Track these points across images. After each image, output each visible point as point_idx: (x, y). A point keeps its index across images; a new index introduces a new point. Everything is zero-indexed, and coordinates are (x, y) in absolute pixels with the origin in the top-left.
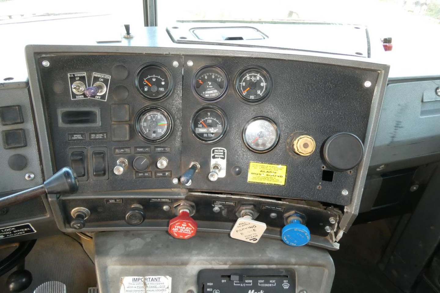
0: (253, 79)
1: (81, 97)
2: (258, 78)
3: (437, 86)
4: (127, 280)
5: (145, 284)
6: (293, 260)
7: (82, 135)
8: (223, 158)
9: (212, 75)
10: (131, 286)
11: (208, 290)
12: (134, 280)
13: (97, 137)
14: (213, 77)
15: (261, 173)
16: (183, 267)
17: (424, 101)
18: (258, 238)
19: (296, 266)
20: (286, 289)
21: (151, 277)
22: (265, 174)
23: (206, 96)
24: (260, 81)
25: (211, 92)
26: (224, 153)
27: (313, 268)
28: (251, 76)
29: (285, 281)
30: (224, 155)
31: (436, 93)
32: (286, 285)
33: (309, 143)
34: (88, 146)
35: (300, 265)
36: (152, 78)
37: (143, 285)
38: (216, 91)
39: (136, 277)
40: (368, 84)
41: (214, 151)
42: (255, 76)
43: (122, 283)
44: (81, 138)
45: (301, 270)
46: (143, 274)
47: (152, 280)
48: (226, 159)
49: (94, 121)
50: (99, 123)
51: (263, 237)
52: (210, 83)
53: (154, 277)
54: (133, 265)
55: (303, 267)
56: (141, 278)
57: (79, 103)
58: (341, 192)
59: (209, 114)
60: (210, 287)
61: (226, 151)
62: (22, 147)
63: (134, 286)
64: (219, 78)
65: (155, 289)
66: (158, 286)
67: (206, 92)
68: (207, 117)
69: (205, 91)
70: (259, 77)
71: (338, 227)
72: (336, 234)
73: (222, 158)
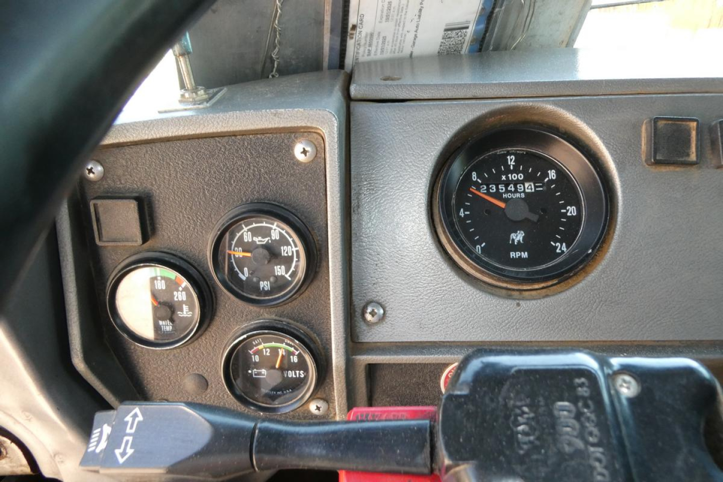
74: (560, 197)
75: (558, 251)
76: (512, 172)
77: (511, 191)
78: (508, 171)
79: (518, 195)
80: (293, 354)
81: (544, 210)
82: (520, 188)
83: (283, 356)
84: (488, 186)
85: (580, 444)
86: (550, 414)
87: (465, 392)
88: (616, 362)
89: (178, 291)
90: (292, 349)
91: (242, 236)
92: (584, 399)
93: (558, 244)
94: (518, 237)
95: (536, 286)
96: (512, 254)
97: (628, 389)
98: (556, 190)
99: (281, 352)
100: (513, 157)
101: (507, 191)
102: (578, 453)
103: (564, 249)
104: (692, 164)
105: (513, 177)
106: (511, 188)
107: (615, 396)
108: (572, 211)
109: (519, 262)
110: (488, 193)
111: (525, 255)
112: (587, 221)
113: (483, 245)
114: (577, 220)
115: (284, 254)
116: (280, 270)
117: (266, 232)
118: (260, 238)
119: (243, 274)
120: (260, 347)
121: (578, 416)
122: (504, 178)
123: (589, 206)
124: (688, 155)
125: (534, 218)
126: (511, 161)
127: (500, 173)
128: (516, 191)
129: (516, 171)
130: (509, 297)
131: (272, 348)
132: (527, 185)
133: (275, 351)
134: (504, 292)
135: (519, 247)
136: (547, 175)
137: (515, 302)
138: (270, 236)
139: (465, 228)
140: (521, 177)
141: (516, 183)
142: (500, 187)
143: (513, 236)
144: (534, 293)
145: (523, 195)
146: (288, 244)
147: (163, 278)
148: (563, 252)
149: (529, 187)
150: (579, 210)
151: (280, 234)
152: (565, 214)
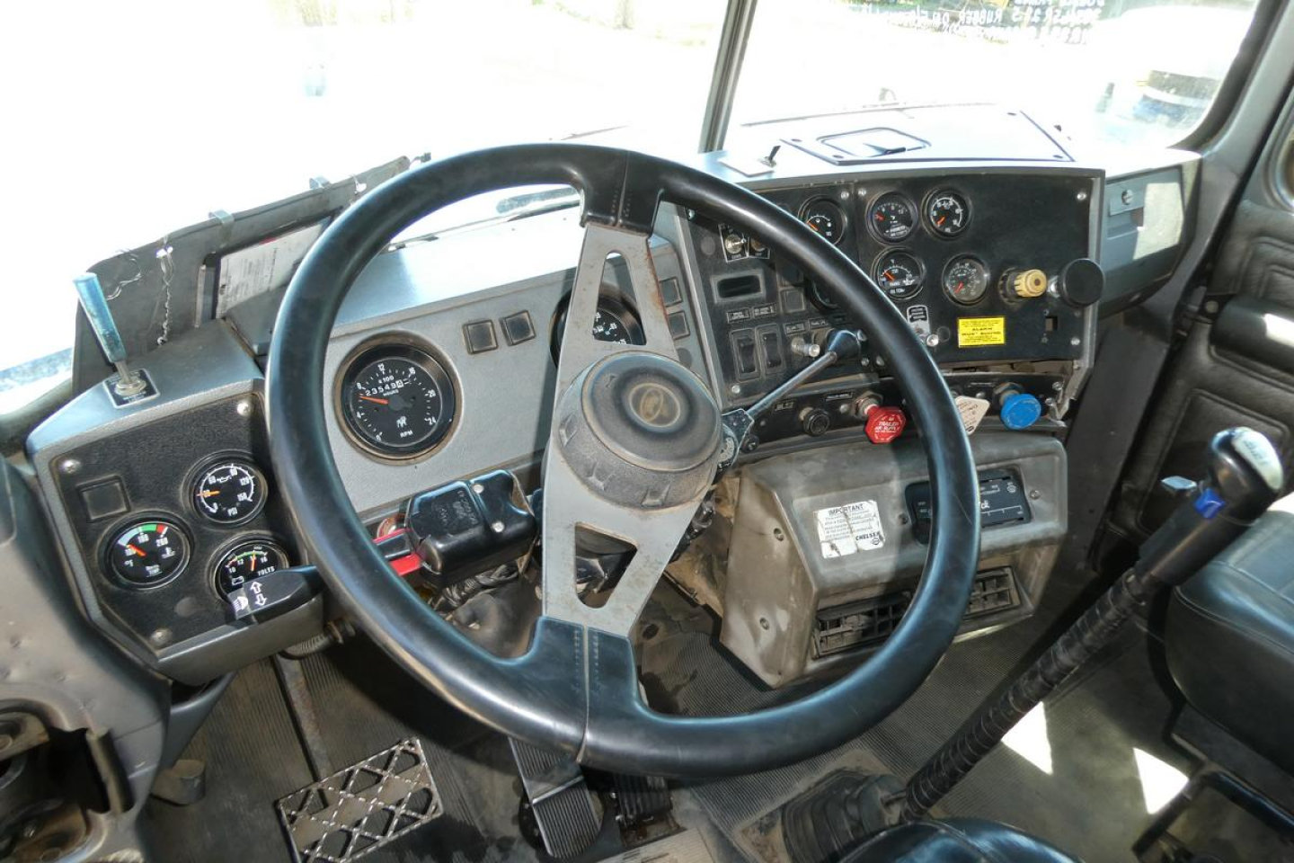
0: (945, 205)
1: (737, 256)
2: (951, 204)
3: (1123, 190)
4: (823, 515)
5: (846, 516)
6: (1016, 452)
7: (743, 311)
8: (925, 319)
9: (881, 209)
10: (830, 521)
11: (922, 511)
12: (831, 513)
13: (762, 313)
14: (893, 208)
15: (974, 332)
16: (885, 485)
17: (1112, 214)
18: (975, 425)
19: (1020, 460)
20: (1013, 494)
21: (851, 505)
22: (979, 332)
23: (892, 235)
24: (954, 207)
25: (898, 229)
26: (925, 311)
27: (1040, 459)
28: (942, 202)
29: (1009, 484)
30: (925, 314)
31: (1124, 200)
32: (1012, 488)
33: (1040, 279)
34: (753, 327)
35: (1024, 457)
36: (815, 219)
37: (843, 518)
38: (903, 227)
39: (832, 509)
40: (1081, 196)
41: (910, 310)
42: (948, 201)
43: (817, 520)
44: (742, 316)
45: (1026, 463)
46: (840, 502)
47: (853, 508)
48: (928, 321)
49: (757, 289)
50: (762, 293)
51: (983, 422)
52: (894, 218)
53: (854, 505)
54: (824, 493)
55: (1029, 459)
56: (839, 508)
57: (734, 267)
58: (1069, 343)
59: (893, 261)
60: (922, 507)
61: (926, 309)
62: (686, 336)
63: (833, 521)
64: (900, 209)
65: (860, 520)
66: (863, 515)
67: (891, 231)
68: (891, 264)
69: (889, 228)
70: (952, 201)
71: (1064, 395)
72: (1060, 406)
73: (922, 319)
74: (422, 386)
75: (431, 423)
76: (385, 376)
77: (388, 390)
78: (382, 376)
79: (393, 392)
80: (262, 556)
81: (414, 398)
82: (394, 386)
83: (256, 561)
84: (370, 390)
85: (465, 514)
86: (452, 508)
87: (417, 512)
88: (472, 481)
89: (159, 538)
90: (261, 553)
91: (207, 481)
92: (462, 498)
93: (430, 419)
94: (402, 421)
95: (425, 452)
96: (402, 435)
97: (479, 489)
98: (417, 382)
99: (253, 559)
100: (382, 365)
101: (386, 391)
102: (465, 517)
103: (434, 421)
104: (494, 349)
105: (386, 379)
106: (387, 387)
107: (475, 495)
108: (432, 393)
109: (408, 439)
110: (373, 396)
111: (410, 433)
112: (444, 398)
113: (381, 433)
114: (436, 399)
115: (243, 484)
116: (242, 497)
117: (226, 472)
118: (222, 478)
119: (213, 507)
120: (234, 560)
121: (462, 505)
122: (380, 382)
123: (442, 389)
124: (491, 343)
125: (410, 406)
126: (382, 367)
127: (376, 379)
128: (391, 390)
129: (387, 374)
130: (409, 464)
131: (244, 558)
132: (397, 382)
133: (247, 559)
134: (404, 462)
135: (405, 428)
136: (409, 372)
137: (413, 466)
138: (230, 474)
139: (365, 425)
140: (392, 378)
141: (389, 383)
142: (379, 388)
143: (399, 422)
144: (423, 457)
145: (397, 391)
146: (244, 476)
147: (145, 533)
148: (434, 424)
149: (399, 384)
150: (436, 392)
151: (238, 471)
152: (428, 397)
